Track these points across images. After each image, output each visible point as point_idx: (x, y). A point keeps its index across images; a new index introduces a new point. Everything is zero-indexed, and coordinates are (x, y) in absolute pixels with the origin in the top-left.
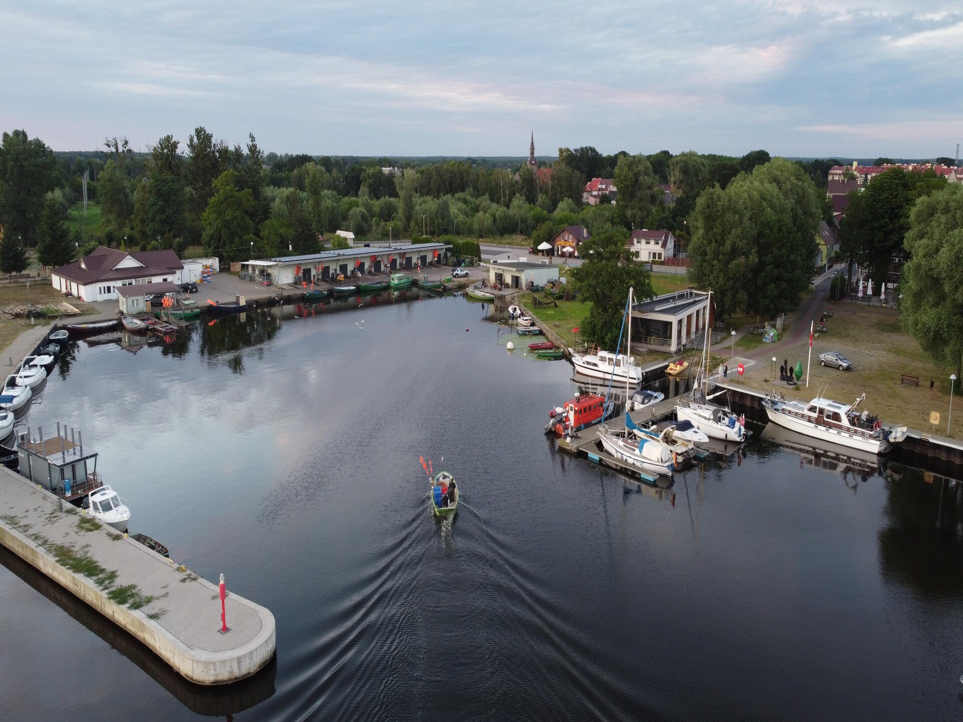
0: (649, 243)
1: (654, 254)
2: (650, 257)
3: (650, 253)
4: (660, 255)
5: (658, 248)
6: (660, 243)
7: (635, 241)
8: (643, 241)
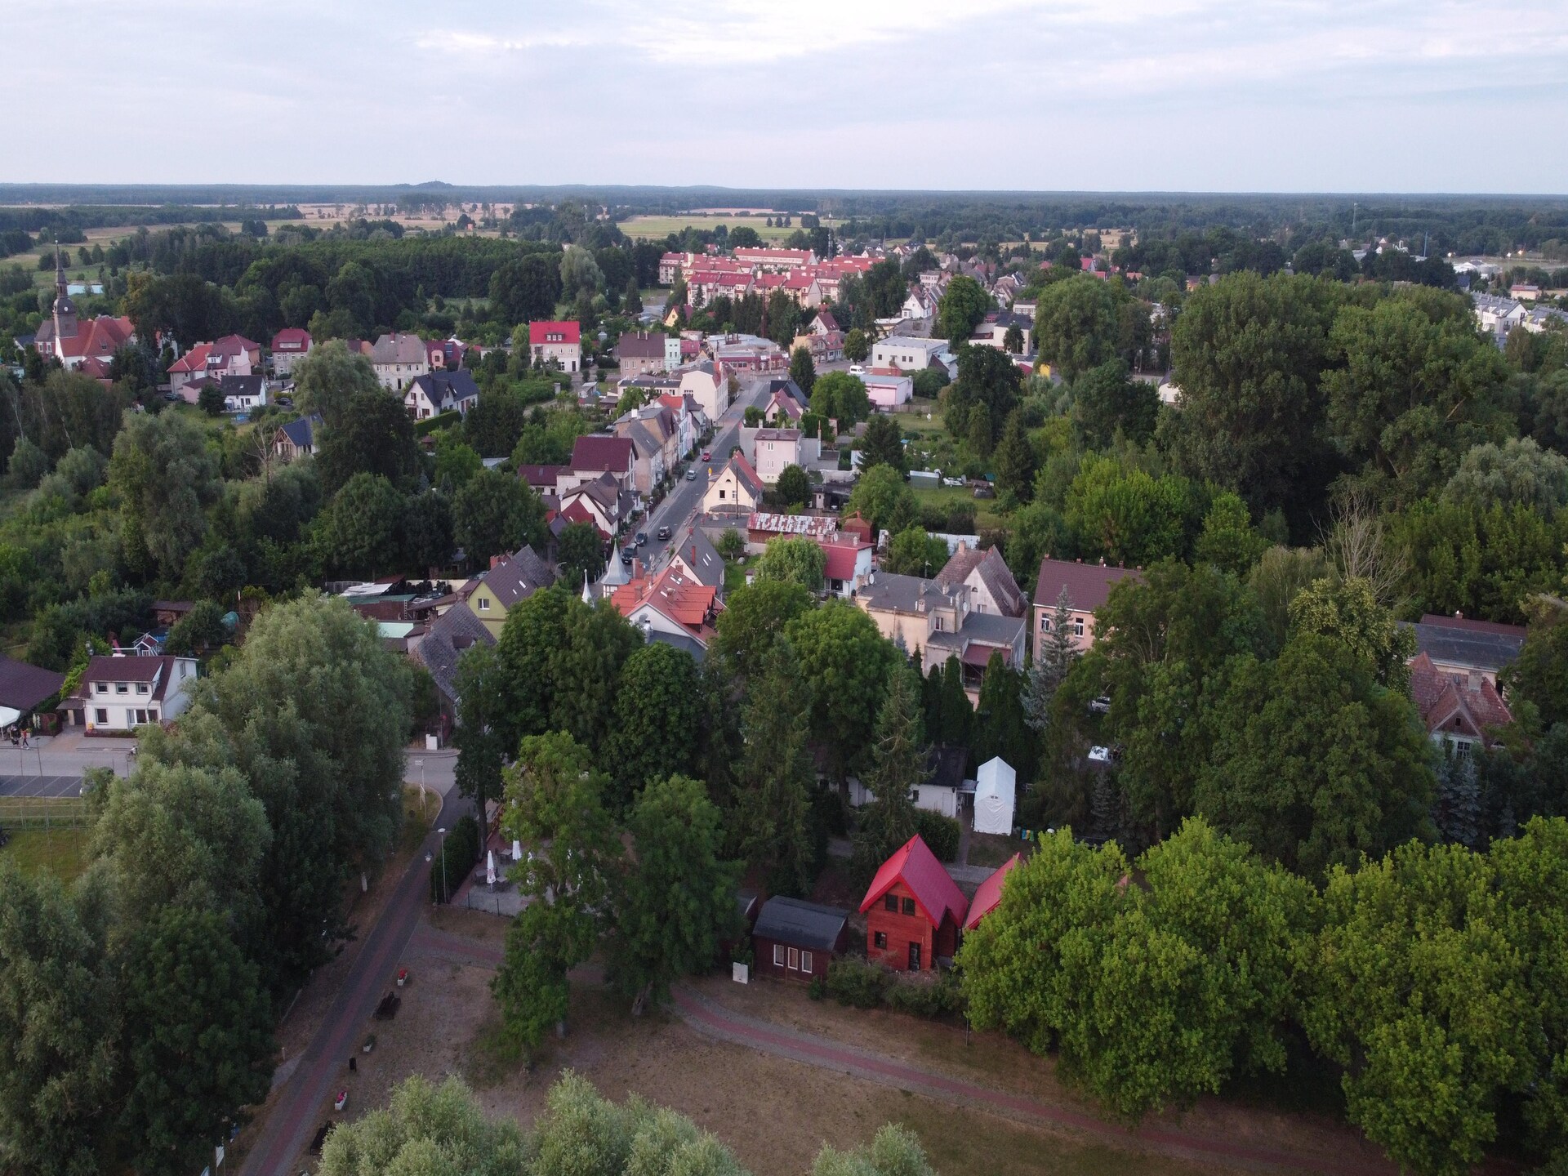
0: (124, 690)
1: (141, 713)
2: (130, 720)
3: (130, 712)
4: (153, 714)
5: (144, 701)
6: (151, 690)
7: (93, 687)
8: (112, 687)
